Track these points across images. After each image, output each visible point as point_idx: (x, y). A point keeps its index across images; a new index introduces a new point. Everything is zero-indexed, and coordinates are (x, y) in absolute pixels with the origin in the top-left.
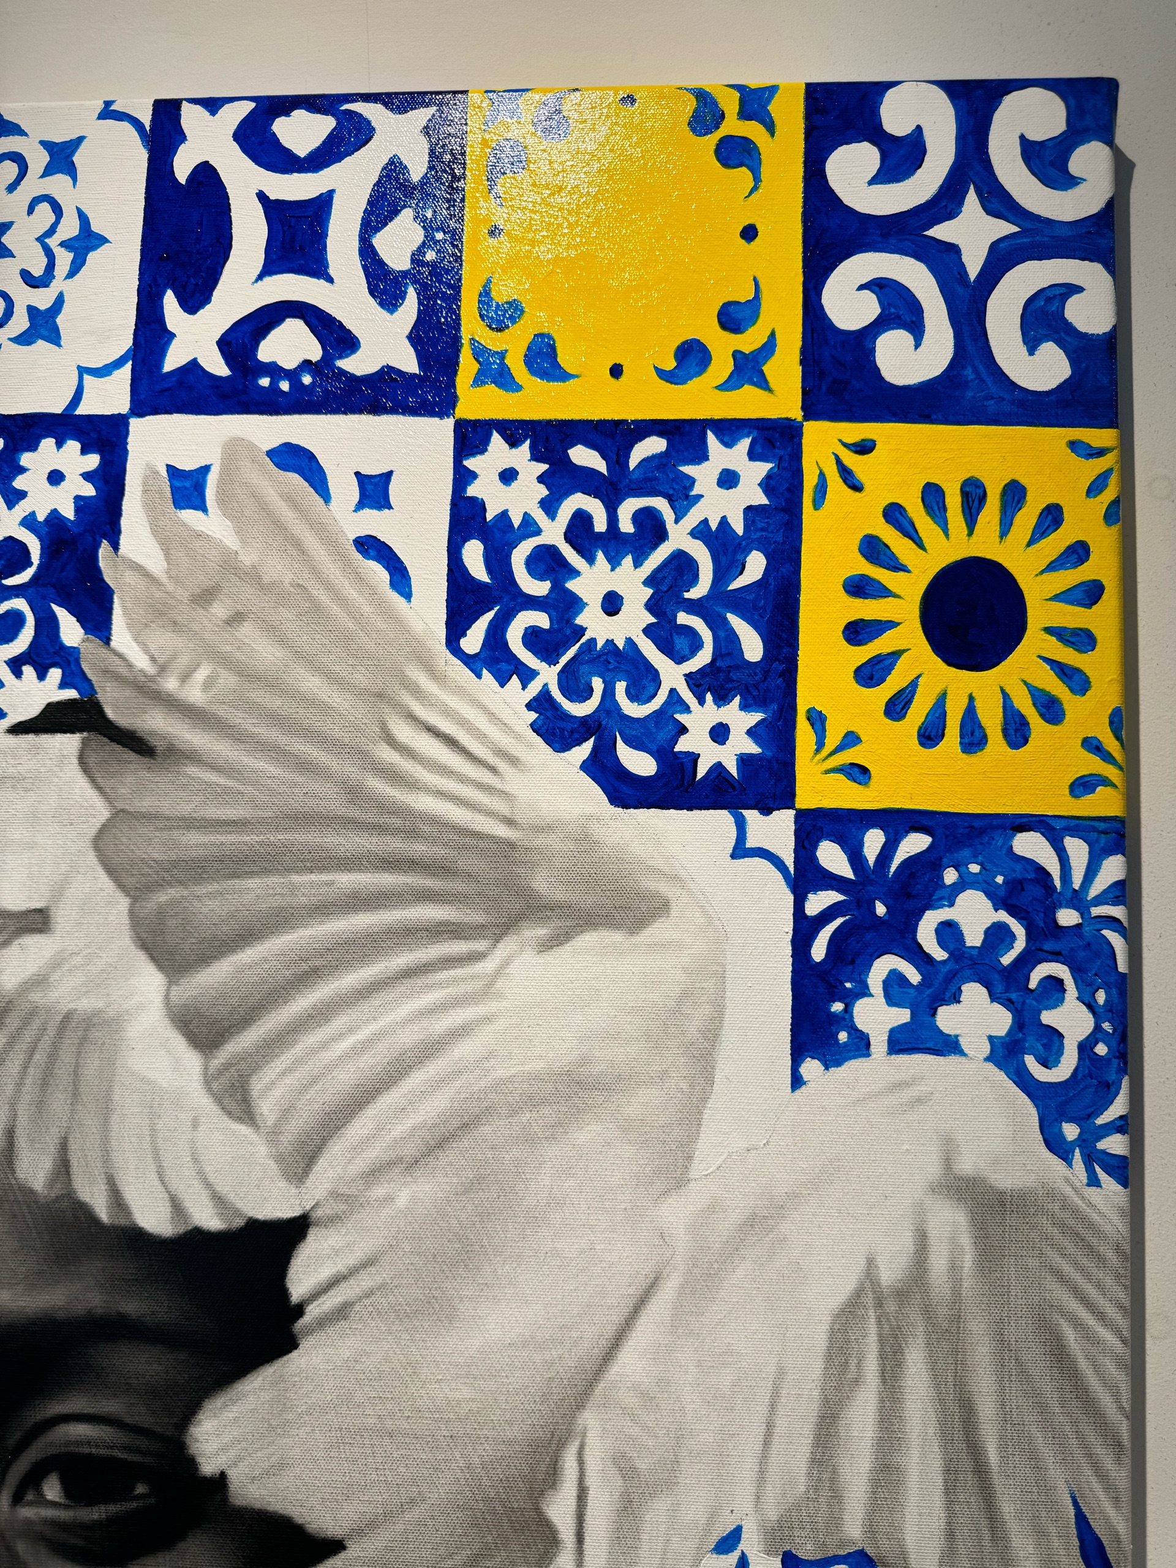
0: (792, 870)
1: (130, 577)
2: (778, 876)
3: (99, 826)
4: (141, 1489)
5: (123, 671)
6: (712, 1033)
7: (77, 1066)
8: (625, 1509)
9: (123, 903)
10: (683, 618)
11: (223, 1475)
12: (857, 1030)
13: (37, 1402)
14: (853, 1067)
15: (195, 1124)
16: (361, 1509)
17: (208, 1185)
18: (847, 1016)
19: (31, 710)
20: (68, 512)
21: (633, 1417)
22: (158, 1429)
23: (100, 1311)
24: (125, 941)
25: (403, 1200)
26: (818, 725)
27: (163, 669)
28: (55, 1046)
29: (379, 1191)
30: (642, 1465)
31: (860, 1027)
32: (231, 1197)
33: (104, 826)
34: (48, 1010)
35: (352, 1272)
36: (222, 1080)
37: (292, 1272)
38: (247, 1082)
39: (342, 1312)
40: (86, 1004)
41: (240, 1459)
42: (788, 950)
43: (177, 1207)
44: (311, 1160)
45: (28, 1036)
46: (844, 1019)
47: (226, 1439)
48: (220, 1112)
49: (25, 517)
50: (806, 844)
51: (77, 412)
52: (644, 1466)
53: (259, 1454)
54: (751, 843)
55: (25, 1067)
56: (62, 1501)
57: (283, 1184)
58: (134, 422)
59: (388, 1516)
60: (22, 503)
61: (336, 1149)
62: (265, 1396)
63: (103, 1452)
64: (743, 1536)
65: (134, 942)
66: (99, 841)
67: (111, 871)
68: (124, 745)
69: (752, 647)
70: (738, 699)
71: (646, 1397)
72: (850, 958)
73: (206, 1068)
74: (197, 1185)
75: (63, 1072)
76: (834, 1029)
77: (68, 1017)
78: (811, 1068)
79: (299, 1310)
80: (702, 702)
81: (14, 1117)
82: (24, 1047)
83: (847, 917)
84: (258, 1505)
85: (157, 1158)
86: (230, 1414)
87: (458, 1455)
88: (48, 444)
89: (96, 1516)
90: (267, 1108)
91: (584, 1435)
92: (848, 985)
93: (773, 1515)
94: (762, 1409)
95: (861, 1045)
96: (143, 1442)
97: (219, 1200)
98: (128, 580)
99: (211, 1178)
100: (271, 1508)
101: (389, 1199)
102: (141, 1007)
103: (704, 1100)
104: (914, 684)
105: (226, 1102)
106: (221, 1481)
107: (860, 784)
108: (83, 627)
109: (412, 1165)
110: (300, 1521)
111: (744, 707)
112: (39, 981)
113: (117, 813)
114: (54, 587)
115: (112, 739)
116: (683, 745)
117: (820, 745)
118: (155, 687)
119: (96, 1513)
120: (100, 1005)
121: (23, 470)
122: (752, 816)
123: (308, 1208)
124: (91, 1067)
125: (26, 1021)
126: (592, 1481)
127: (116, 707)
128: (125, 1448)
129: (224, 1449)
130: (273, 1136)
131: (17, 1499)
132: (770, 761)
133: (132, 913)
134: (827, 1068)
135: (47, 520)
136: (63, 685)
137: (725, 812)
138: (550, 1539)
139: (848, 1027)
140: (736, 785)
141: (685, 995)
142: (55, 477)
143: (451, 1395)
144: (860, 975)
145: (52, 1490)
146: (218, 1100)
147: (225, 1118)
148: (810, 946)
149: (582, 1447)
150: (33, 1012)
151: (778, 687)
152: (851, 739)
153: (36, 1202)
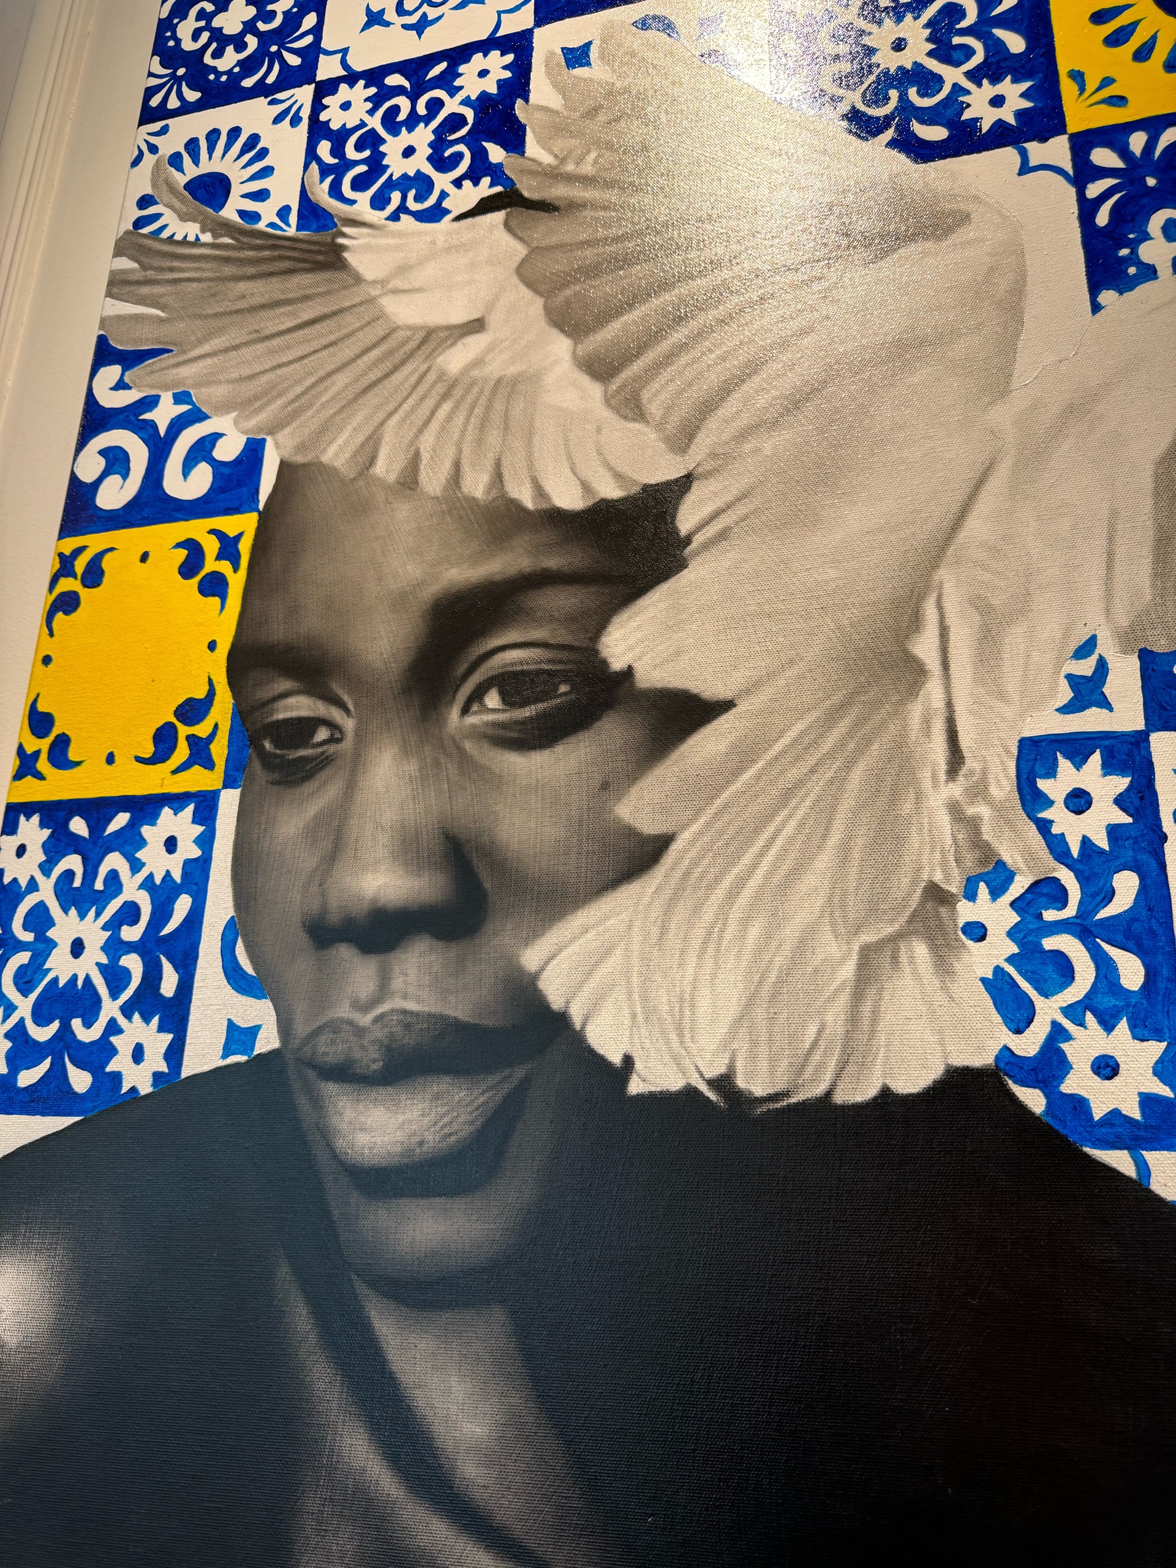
0: (1071, 172)
1: (538, 115)
2: (1060, 179)
3: (519, 260)
4: (563, 688)
5: (535, 167)
6: (1018, 290)
7: (507, 410)
8: (986, 637)
9: (539, 302)
10: (956, 40)
11: (630, 668)
12: (1143, 264)
13: (480, 641)
14: (1144, 290)
15: (599, 430)
16: (748, 674)
17: (610, 468)
18: (1133, 256)
19: (471, 204)
20: (493, 89)
21: (985, 568)
22: (576, 644)
23: (528, 570)
24: (542, 324)
25: (768, 448)
26: (1079, 79)
27: (563, 160)
28: (490, 401)
29: (747, 447)
30: (996, 602)
31: (1146, 261)
32: (630, 473)
33: (523, 260)
34: (485, 380)
35: (729, 506)
36: (619, 397)
37: (680, 514)
38: (638, 395)
39: (723, 535)
40: (512, 370)
41: (643, 654)
42: (1076, 224)
43: (586, 487)
44: (691, 437)
45: (469, 399)
46: (1131, 259)
47: (631, 641)
48: (618, 418)
49: (463, 100)
50: (1080, 154)
51: (497, 35)
52: (998, 602)
53: (660, 648)
54: (1033, 163)
55: (468, 419)
56: (501, 707)
57: (670, 456)
58: (537, 31)
59: (771, 675)
60: (460, 93)
61: (712, 424)
62: (661, 606)
63: (532, 667)
64: (1098, 642)
65: (549, 325)
66: (520, 271)
67: (529, 284)
68: (537, 209)
69: (1015, 43)
70: (1009, 78)
71: (995, 551)
72: (1130, 218)
73: (606, 392)
74: (602, 471)
75: (496, 417)
76: (1123, 267)
77: (499, 381)
78: (1107, 297)
79: (688, 540)
80: (979, 85)
81: (460, 451)
82: (467, 406)
83: (1123, 193)
84: (659, 685)
85: (570, 457)
86: (633, 624)
87: (828, 621)
88: (478, 57)
89: (528, 714)
90: (654, 409)
91: (941, 587)
92: (1131, 236)
93: (1124, 622)
94: (1100, 543)
95: (1149, 272)
96: (564, 655)
97: (618, 476)
98: (536, 117)
99: (613, 463)
100: (670, 686)
101: (757, 451)
102: (555, 363)
103: (1017, 334)
104: (1154, 38)
105: (622, 412)
106: (628, 673)
107: (1120, 106)
108: (505, 149)
109: (775, 424)
110: (695, 691)
111: (1015, 81)
112: (478, 362)
113: (533, 250)
114: (484, 132)
115: (528, 208)
116: (967, 115)
117: (1082, 90)
118: (557, 171)
119: (528, 712)
120: (524, 367)
121: (460, 75)
122: (1032, 147)
123: (691, 468)
124: (517, 409)
125: (468, 390)
126: (952, 620)
127: (530, 189)
128: (549, 661)
129: (631, 648)
130: (660, 427)
131: (465, 711)
132: (1041, 109)
133: (545, 307)
134: (1121, 293)
135: (478, 98)
136: (492, 185)
137: (1009, 149)
138: (917, 671)
139: (1136, 263)
140: (1016, 130)
141: (992, 270)
142: (483, 73)
143: (819, 578)
144: (1140, 228)
145: (493, 700)
146: (617, 410)
147: (622, 421)
148: (1094, 218)
149: (940, 597)
150: (474, 382)
151: (1041, 63)
152: (1107, 82)
153: (477, 505)
